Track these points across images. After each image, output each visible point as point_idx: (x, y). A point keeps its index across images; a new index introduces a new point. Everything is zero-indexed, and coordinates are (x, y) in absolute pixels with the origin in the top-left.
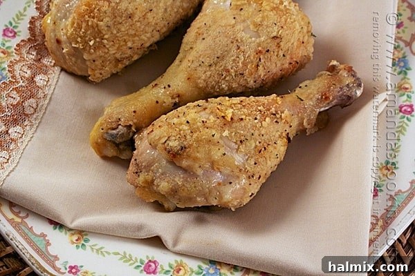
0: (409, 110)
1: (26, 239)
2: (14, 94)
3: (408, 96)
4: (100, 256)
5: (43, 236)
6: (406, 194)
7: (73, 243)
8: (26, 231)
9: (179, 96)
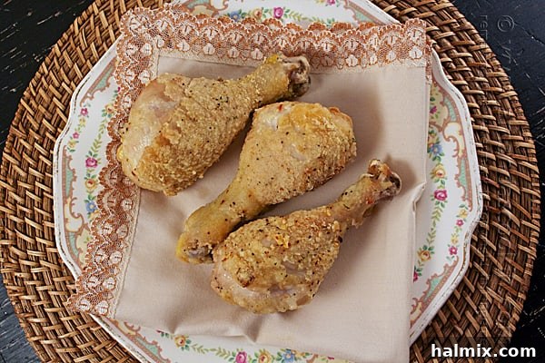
0: (443, 196)
1: (142, 349)
2: (108, 225)
3: (442, 182)
4: (201, 353)
5: (155, 343)
6: (440, 278)
7: (179, 346)
8: (141, 342)
9: (244, 212)
